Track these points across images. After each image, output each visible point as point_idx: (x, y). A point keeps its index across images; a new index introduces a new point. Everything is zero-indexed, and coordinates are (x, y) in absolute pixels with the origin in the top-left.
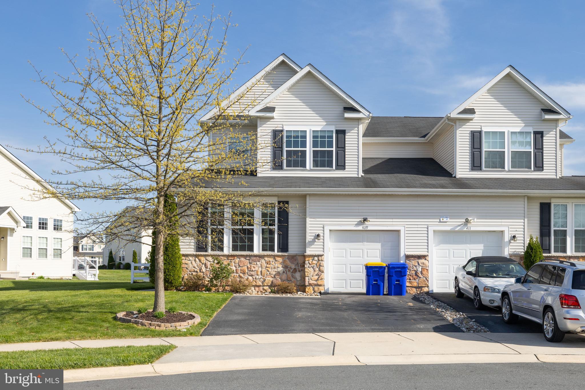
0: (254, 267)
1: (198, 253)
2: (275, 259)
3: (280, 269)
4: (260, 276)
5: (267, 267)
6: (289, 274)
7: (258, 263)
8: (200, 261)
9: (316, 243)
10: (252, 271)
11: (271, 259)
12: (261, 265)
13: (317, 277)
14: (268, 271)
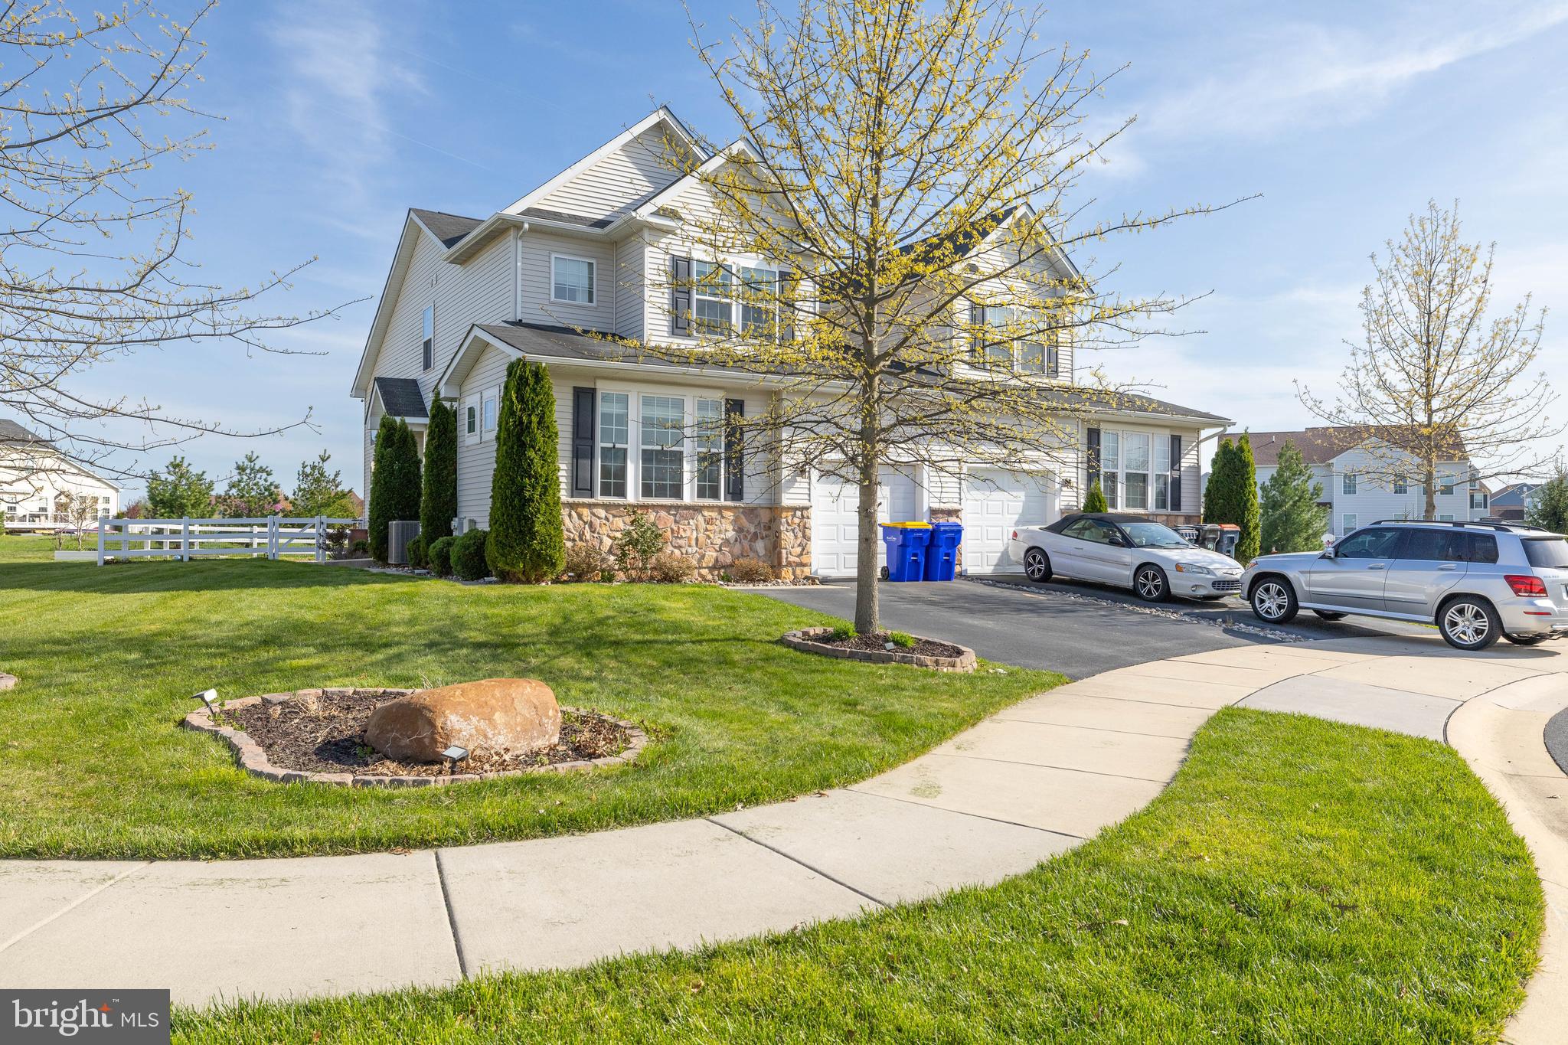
0: (685, 531)
1: (576, 500)
2: (720, 513)
3: (731, 534)
4: (695, 549)
5: (707, 530)
6: (746, 543)
7: (691, 522)
8: (580, 516)
9: (797, 485)
10: (682, 537)
11: (714, 515)
12: (697, 526)
13: (799, 549)
14: (710, 538)
